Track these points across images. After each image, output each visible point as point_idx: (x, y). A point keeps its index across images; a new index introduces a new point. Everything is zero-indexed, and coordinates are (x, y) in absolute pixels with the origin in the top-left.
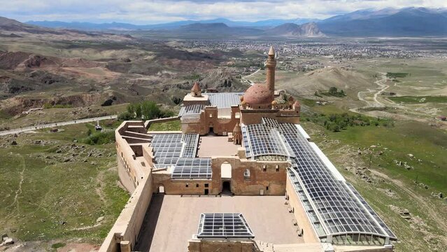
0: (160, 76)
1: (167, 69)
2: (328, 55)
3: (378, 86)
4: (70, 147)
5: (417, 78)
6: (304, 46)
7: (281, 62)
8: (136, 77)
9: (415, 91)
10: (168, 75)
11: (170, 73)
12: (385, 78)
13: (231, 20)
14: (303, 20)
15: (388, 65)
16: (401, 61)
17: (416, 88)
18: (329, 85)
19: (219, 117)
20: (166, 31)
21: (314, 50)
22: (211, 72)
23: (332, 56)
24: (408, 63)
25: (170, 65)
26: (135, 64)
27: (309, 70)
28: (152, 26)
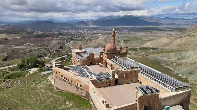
0: (26, 46)
1: (28, 42)
2: (99, 34)
3: (121, 45)
4: (2, 81)
5: (133, 41)
6: (89, 30)
7: (81, 37)
8: (13, 47)
9: (134, 46)
10: (29, 45)
11: (30, 44)
12: (123, 42)
13: (55, 20)
14: (87, 20)
15: (123, 37)
16: (126, 35)
17: (135, 45)
18: (103, 45)
19: (95, 57)
20: (24, 25)
21: (94, 32)
22: (52, 43)
23: (101, 34)
24: (129, 36)
25: (29, 40)
26: (11, 41)
27: (93, 40)
28: (16, 22)
